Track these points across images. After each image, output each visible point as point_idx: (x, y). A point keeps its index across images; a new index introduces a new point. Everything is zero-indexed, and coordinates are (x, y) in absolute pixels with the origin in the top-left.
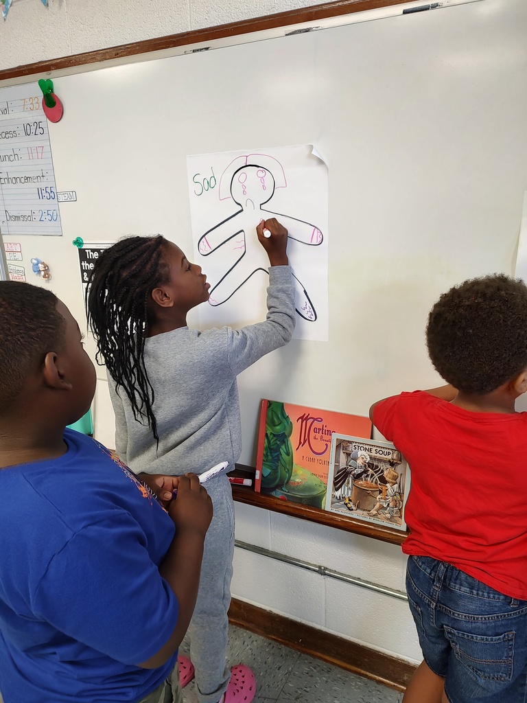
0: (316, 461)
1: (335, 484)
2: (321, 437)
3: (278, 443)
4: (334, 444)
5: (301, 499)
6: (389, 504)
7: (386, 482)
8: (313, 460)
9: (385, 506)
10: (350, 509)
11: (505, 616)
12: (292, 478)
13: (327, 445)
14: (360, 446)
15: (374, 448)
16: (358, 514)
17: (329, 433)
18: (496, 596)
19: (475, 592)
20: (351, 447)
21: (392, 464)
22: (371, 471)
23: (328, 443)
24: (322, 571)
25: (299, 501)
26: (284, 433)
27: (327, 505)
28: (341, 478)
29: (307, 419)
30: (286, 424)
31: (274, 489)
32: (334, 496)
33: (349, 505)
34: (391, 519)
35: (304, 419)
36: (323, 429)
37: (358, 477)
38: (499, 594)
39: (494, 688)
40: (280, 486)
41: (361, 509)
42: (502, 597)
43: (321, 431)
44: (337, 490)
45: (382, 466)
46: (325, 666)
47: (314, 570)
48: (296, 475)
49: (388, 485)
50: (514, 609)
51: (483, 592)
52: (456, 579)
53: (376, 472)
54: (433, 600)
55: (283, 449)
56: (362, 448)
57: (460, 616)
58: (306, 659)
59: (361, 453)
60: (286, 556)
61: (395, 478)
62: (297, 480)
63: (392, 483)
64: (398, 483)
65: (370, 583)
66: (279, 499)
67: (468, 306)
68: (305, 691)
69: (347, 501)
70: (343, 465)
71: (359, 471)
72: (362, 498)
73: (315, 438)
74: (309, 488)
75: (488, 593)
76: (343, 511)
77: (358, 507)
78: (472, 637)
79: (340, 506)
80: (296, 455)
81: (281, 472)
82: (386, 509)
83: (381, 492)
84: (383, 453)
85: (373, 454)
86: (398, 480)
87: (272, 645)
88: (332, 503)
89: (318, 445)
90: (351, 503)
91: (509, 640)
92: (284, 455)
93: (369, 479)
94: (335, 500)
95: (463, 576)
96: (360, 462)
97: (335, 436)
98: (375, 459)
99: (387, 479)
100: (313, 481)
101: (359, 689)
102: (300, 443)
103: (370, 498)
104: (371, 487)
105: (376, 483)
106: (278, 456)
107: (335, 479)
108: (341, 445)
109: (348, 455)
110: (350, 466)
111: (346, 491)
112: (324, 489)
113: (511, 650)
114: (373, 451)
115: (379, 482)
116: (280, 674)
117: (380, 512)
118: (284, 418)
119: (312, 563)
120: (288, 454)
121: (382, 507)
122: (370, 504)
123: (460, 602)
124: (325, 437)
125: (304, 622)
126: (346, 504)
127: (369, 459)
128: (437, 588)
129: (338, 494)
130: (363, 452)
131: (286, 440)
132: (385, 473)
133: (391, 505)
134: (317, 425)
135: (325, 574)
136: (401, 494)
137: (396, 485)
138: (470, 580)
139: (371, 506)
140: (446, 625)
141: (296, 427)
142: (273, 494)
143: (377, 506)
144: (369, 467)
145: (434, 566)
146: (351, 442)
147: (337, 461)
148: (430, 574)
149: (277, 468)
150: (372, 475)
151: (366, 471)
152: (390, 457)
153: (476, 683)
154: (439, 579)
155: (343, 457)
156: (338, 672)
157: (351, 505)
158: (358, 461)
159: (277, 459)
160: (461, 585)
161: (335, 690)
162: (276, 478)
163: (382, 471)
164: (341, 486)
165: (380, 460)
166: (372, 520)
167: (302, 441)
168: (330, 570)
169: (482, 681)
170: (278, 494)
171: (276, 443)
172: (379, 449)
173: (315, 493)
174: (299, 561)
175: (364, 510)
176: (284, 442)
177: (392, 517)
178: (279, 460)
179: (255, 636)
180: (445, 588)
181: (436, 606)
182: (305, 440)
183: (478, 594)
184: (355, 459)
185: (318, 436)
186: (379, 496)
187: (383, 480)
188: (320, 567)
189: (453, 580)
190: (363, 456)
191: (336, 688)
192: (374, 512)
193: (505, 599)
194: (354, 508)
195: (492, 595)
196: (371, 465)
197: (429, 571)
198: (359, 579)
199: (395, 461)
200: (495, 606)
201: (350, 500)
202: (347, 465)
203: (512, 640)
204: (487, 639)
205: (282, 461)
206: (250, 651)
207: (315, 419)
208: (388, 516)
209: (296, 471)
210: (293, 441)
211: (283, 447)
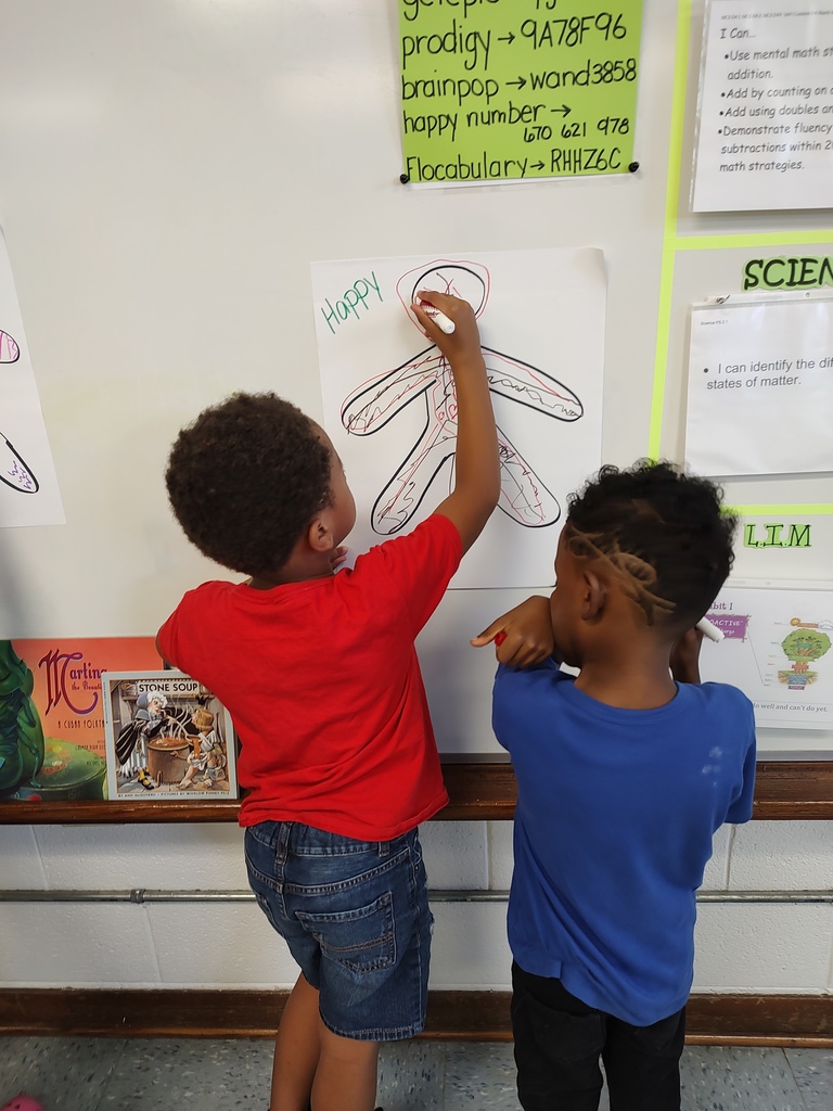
0: (82, 724)
1: (119, 754)
2: (85, 684)
3: (11, 708)
4: (107, 690)
5: (65, 793)
6: (206, 765)
7: (197, 732)
8: (77, 724)
9: (201, 768)
10: (148, 788)
11: (374, 873)
12: (45, 762)
13: (95, 694)
14: (149, 684)
15: (171, 684)
16: (163, 793)
17: (97, 674)
18: (358, 847)
19: (329, 849)
20: (135, 690)
21: (202, 701)
22: (172, 720)
23: (98, 691)
24: (137, 897)
25: (64, 796)
26: (19, 690)
27: (111, 791)
28: (127, 742)
29: (56, 659)
30: (20, 674)
31: (16, 788)
32: (119, 774)
33: (146, 782)
34: (212, 787)
35: (50, 660)
36: (85, 670)
37: (154, 733)
38: (361, 843)
39: (374, 981)
40: (25, 781)
41: (166, 783)
42: (365, 846)
43: (82, 675)
44: (123, 762)
45: (187, 708)
46: (168, 1044)
47: (125, 900)
48: (51, 756)
49: (201, 735)
50: (385, 859)
51: (340, 846)
52: (303, 840)
53: (180, 720)
54: (279, 881)
55: (22, 719)
56: (153, 688)
57: (314, 890)
58: (137, 1046)
59: (152, 695)
60: (74, 892)
61: (209, 722)
62: (55, 764)
63: (205, 730)
64: (215, 728)
65: (215, 892)
66: (27, 802)
67: (200, 453)
68: (136, 1097)
69: (142, 776)
70: (126, 720)
71: (153, 724)
72: (165, 765)
73: (74, 688)
74: (78, 771)
75: (347, 845)
76: (139, 794)
77: (161, 782)
78: (334, 917)
79: (133, 788)
80: (47, 724)
81: (24, 755)
82: (203, 772)
83: (191, 748)
84: (186, 687)
85: (172, 692)
86: (214, 725)
87: (76, 1046)
88: (119, 785)
89: (81, 699)
90: (149, 778)
91: (386, 907)
92: (26, 728)
93: (170, 733)
94: (122, 780)
95: (312, 832)
96: (152, 710)
97: (107, 678)
98: (175, 699)
99: (198, 726)
100: (83, 757)
101: (224, 1059)
102: (50, 701)
103: (176, 762)
104: (175, 746)
105: (183, 737)
106: (14, 731)
107: (118, 746)
108: (118, 689)
109: (133, 702)
110: (139, 719)
111: (139, 761)
112: (103, 766)
113: (389, 919)
114: (171, 688)
115: (187, 735)
116: (92, 1089)
117: (195, 780)
118: (16, 665)
119: (121, 889)
120: (32, 723)
121: (197, 772)
122: (178, 772)
123: (313, 871)
124: (92, 682)
125: (127, 986)
126: (141, 782)
127: (166, 702)
128: (280, 862)
129: (126, 768)
130: (155, 693)
131: (23, 701)
132: (194, 717)
133: (210, 764)
134: (74, 665)
135: (143, 901)
136: (222, 745)
137: (213, 732)
138: (321, 835)
139: (181, 774)
140: (299, 911)
141: (39, 676)
142: (17, 796)
143: (190, 771)
144: (168, 713)
145: (275, 831)
146: (133, 682)
147: (116, 716)
148: (271, 843)
149: (16, 752)
150: (175, 725)
151: (164, 723)
152: (197, 691)
153: (352, 983)
154: (282, 845)
155: (124, 708)
156: (190, 1048)
157: (149, 781)
158: (150, 709)
159: (15, 734)
160: (311, 845)
161: (186, 1077)
162: (17, 768)
163: (189, 716)
164: (128, 755)
165: (183, 700)
166: (185, 796)
167: (54, 697)
168: (152, 892)
169: (358, 978)
170: (25, 795)
171: (7, 711)
172: (178, 683)
173: (88, 778)
174: (98, 892)
175: (171, 783)
176: (21, 705)
177: (214, 782)
178: (17, 737)
179: (43, 1042)
180: (292, 857)
181: (284, 888)
182: (57, 695)
183: (333, 852)
184: (145, 707)
185: (79, 683)
186: (190, 756)
187: (192, 729)
188: (133, 892)
189: (300, 842)
190: (156, 699)
191: (188, 1073)
192: (186, 782)
193: (370, 848)
194: (155, 784)
195: (351, 848)
196: (170, 711)
197: (268, 840)
198: (198, 891)
199: (206, 696)
200: (359, 862)
201: (146, 774)
202: (133, 719)
203: (389, 905)
204: (354, 915)
205: (24, 739)
206: (36, 1070)
207: (69, 657)
208: (209, 782)
209: (51, 749)
210: (38, 700)
211: (22, 714)
